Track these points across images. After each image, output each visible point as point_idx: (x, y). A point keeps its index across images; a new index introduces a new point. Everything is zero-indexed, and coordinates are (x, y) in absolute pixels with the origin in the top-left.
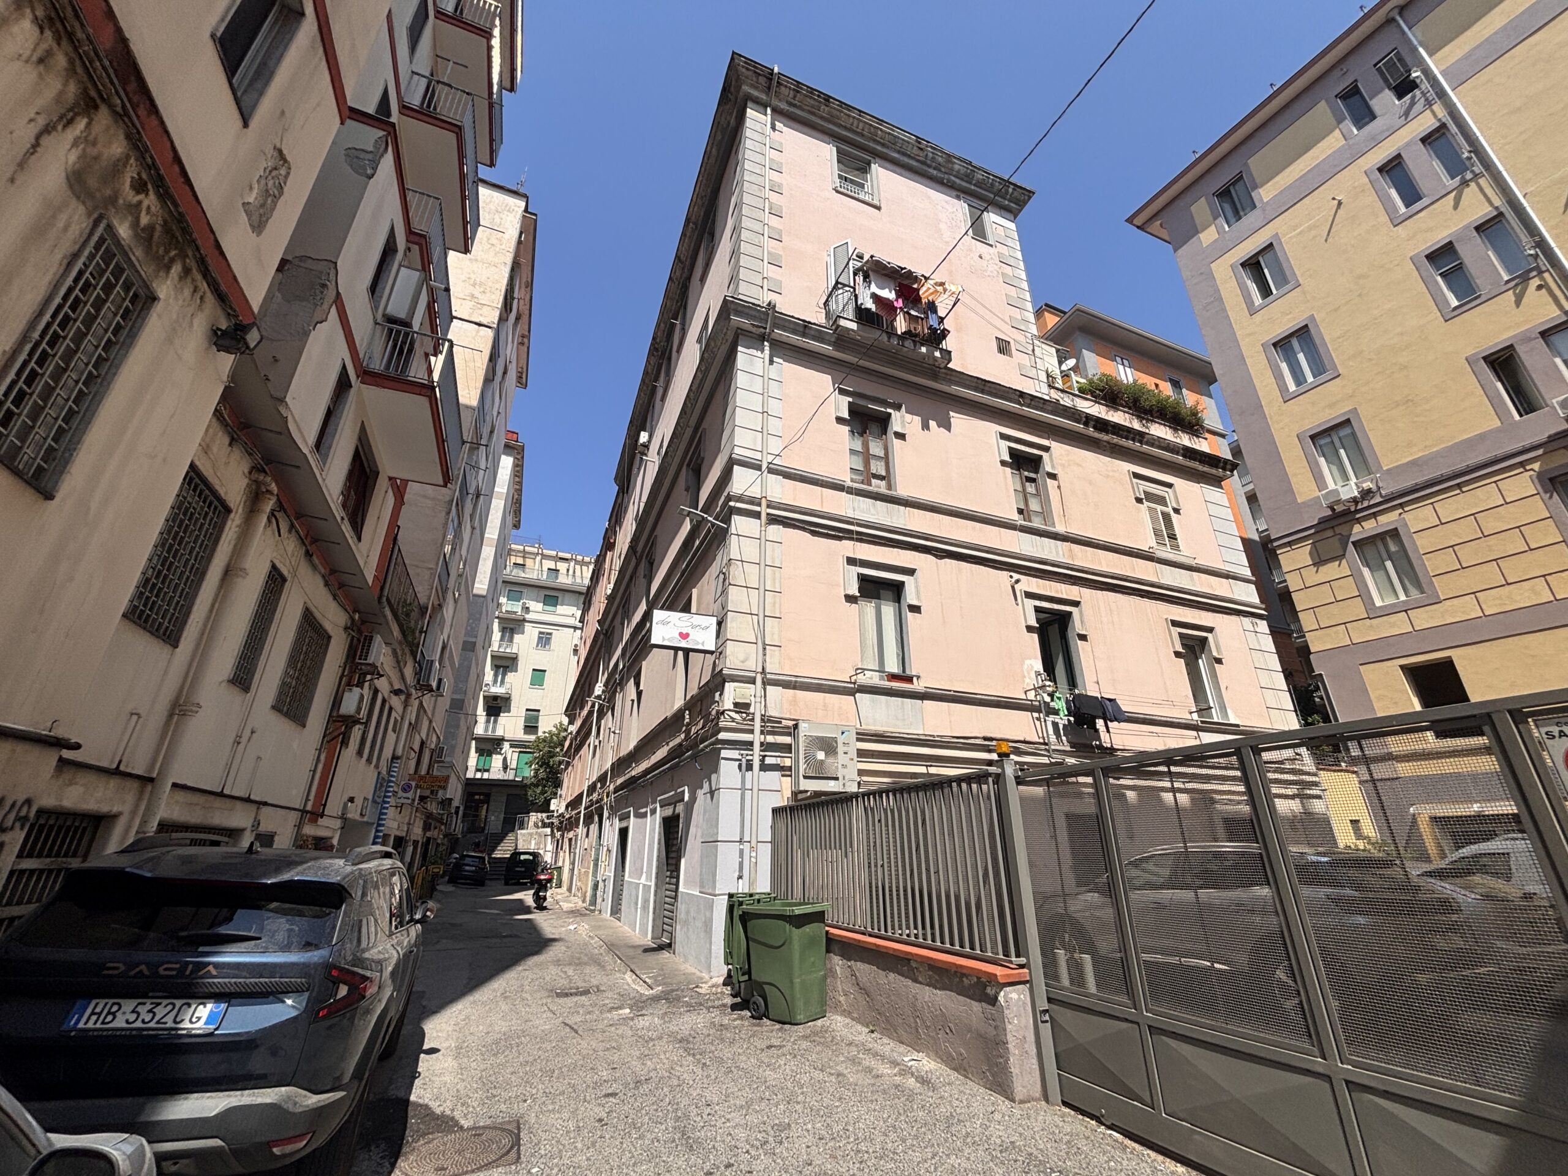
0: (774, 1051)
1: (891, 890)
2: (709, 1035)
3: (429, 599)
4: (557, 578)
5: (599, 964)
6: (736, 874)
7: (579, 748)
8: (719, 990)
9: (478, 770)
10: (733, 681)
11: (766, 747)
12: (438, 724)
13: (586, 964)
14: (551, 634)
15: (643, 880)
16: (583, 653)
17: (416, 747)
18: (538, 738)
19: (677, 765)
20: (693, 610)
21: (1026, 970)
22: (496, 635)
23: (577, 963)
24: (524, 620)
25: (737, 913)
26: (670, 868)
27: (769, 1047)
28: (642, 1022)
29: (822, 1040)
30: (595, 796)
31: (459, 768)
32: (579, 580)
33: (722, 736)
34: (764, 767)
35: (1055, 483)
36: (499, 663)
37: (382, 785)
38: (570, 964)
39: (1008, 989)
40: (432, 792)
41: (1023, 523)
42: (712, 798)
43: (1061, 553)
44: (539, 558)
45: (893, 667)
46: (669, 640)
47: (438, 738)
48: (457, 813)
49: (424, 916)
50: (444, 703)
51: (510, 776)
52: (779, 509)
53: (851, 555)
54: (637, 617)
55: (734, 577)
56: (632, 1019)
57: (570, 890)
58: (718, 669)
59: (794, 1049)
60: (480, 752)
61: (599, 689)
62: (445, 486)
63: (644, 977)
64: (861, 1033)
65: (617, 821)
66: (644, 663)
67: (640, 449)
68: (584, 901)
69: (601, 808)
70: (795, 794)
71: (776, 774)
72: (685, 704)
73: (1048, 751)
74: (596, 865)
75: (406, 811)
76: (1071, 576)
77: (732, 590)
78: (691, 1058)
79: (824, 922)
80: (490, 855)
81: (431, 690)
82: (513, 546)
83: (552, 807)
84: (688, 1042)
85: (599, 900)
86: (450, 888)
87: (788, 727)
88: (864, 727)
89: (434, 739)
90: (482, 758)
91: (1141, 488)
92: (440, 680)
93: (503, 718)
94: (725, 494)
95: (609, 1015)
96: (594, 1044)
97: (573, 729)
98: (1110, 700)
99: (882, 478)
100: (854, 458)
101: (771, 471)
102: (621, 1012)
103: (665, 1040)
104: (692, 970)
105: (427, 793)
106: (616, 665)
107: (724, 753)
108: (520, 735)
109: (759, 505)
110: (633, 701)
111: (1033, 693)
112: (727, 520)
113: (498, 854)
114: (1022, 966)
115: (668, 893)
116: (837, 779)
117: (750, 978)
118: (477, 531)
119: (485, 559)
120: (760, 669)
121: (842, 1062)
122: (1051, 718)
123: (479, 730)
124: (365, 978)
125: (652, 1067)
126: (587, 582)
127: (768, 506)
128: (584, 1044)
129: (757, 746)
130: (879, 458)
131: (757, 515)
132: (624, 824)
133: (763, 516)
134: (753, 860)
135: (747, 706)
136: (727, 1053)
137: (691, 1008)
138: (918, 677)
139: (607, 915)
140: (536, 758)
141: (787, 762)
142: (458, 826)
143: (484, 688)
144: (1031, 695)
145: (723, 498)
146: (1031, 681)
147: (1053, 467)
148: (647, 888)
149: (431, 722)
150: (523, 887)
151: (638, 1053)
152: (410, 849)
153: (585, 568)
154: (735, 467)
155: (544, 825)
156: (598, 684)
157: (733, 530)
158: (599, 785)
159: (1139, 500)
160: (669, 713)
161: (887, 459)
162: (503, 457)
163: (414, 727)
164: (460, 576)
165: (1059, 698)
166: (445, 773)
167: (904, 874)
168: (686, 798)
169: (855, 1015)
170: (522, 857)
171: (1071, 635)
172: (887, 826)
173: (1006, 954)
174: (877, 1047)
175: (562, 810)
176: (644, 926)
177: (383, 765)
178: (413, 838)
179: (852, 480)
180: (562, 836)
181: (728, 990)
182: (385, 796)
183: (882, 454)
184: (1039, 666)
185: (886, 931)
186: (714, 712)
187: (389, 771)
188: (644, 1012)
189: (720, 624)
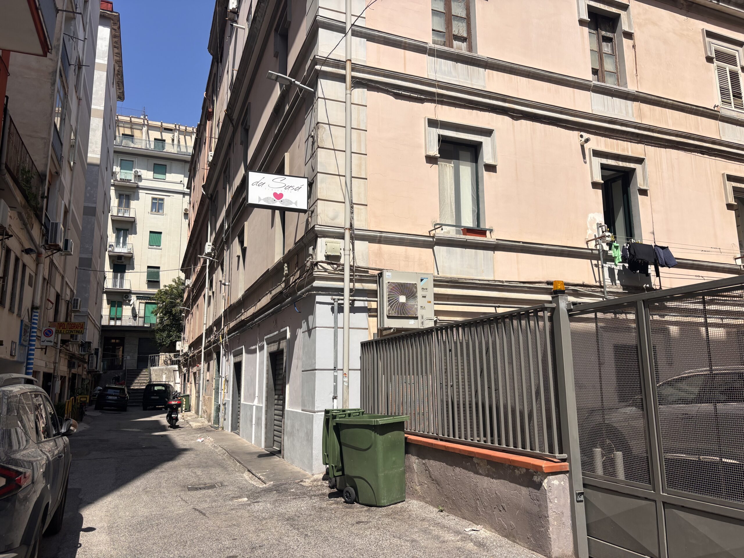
0: (362, 525)
1: (458, 405)
2: (311, 515)
3: (46, 165)
4: (163, 148)
5: (223, 467)
6: (332, 396)
7: (196, 299)
8: (319, 484)
9: (111, 319)
10: (325, 237)
11: (354, 292)
12: (70, 279)
13: (211, 466)
14: (162, 200)
15: (256, 402)
16: (193, 216)
17: (53, 299)
18: (160, 291)
19: (280, 308)
20: (287, 172)
21: (566, 463)
22: (114, 202)
23: (204, 465)
24: (138, 188)
25: (332, 424)
26: (277, 392)
27: (358, 523)
28: (257, 507)
29: (401, 517)
30: (212, 338)
31: (94, 315)
32: (183, 150)
33: (317, 283)
34: (354, 310)
35: (630, 42)
36: (120, 226)
37: (26, 331)
38: (199, 467)
39: (551, 477)
40: (72, 336)
41: (597, 83)
42: (310, 335)
43: (630, 112)
44: (145, 129)
45: (468, 221)
46: (265, 200)
47: (72, 291)
48: (97, 353)
49: (69, 430)
50: (73, 261)
51: (139, 323)
52: (363, 72)
53: (433, 117)
54: (237, 182)
55: (322, 140)
56: (249, 505)
57: (197, 412)
58: (310, 226)
59: (378, 524)
60: (112, 303)
61: (208, 248)
62: (45, 55)
63: (259, 475)
64: (432, 512)
65: (231, 358)
66: (246, 223)
67: (231, 15)
68: (209, 421)
69: (218, 348)
70: (381, 331)
71: (364, 315)
72: (284, 258)
73: (603, 292)
74: (217, 393)
75: (51, 353)
76: (638, 135)
77: (321, 154)
78: (296, 531)
79: (404, 431)
80: (128, 387)
81: (59, 250)
82: (120, 117)
83: (178, 348)
84: (294, 520)
85: (221, 420)
86: (97, 414)
87: (374, 276)
88: (441, 274)
89: (68, 292)
90: (114, 309)
91: (713, 47)
92: (66, 242)
93: (128, 275)
94: (311, 57)
95: (230, 503)
96: (218, 523)
97: (189, 282)
98: (663, 248)
99: (463, 39)
100: (437, 19)
101: (355, 34)
102: (240, 500)
103: (275, 519)
104: (297, 469)
105: (67, 337)
106: (222, 225)
107: (319, 298)
108: (144, 288)
109: (344, 68)
110: (239, 257)
111: (594, 243)
112: (314, 85)
113: (135, 386)
114: (564, 460)
115: (277, 412)
116: (416, 318)
117: (343, 474)
118: (83, 102)
119: (95, 130)
120: (348, 226)
121: (416, 532)
122: (609, 264)
123: (109, 284)
124: (19, 473)
125: (265, 537)
126: (190, 150)
127: (353, 70)
128: (210, 523)
129: (347, 292)
130: (461, 18)
131: (342, 78)
132: (238, 359)
133: (348, 79)
134: (346, 384)
135: (338, 258)
136: (324, 527)
137: (296, 496)
138: (491, 231)
139: (228, 430)
140: (160, 308)
141: (374, 305)
142: (98, 365)
143: (109, 249)
144: (592, 245)
145: (309, 62)
146: (593, 232)
147: (630, 26)
148: (259, 409)
149: (63, 277)
150: (159, 411)
151: (253, 528)
152: (58, 383)
153: (188, 138)
154: (321, 30)
155: (173, 363)
156: (207, 244)
157: (320, 93)
158: (215, 329)
159: (709, 60)
160: (270, 266)
161: (468, 20)
162: (100, 28)
163: (48, 282)
164: (72, 146)
165: (617, 247)
166: (81, 320)
167: (470, 391)
168: (288, 335)
169: (428, 500)
170: (156, 388)
171: (633, 190)
172: (456, 355)
173: (551, 451)
174: (445, 522)
175: (186, 349)
176: (258, 438)
177: (24, 312)
178: (60, 374)
179: (434, 42)
180: (188, 371)
181: (326, 483)
182: (30, 340)
183: (464, 16)
184: (601, 219)
185: (454, 436)
186: (308, 264)
187: (31, 319)
188: (259, 500)
189: (311, 185)
